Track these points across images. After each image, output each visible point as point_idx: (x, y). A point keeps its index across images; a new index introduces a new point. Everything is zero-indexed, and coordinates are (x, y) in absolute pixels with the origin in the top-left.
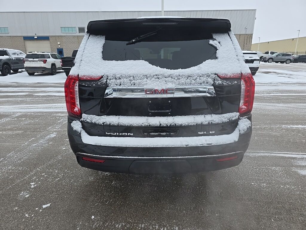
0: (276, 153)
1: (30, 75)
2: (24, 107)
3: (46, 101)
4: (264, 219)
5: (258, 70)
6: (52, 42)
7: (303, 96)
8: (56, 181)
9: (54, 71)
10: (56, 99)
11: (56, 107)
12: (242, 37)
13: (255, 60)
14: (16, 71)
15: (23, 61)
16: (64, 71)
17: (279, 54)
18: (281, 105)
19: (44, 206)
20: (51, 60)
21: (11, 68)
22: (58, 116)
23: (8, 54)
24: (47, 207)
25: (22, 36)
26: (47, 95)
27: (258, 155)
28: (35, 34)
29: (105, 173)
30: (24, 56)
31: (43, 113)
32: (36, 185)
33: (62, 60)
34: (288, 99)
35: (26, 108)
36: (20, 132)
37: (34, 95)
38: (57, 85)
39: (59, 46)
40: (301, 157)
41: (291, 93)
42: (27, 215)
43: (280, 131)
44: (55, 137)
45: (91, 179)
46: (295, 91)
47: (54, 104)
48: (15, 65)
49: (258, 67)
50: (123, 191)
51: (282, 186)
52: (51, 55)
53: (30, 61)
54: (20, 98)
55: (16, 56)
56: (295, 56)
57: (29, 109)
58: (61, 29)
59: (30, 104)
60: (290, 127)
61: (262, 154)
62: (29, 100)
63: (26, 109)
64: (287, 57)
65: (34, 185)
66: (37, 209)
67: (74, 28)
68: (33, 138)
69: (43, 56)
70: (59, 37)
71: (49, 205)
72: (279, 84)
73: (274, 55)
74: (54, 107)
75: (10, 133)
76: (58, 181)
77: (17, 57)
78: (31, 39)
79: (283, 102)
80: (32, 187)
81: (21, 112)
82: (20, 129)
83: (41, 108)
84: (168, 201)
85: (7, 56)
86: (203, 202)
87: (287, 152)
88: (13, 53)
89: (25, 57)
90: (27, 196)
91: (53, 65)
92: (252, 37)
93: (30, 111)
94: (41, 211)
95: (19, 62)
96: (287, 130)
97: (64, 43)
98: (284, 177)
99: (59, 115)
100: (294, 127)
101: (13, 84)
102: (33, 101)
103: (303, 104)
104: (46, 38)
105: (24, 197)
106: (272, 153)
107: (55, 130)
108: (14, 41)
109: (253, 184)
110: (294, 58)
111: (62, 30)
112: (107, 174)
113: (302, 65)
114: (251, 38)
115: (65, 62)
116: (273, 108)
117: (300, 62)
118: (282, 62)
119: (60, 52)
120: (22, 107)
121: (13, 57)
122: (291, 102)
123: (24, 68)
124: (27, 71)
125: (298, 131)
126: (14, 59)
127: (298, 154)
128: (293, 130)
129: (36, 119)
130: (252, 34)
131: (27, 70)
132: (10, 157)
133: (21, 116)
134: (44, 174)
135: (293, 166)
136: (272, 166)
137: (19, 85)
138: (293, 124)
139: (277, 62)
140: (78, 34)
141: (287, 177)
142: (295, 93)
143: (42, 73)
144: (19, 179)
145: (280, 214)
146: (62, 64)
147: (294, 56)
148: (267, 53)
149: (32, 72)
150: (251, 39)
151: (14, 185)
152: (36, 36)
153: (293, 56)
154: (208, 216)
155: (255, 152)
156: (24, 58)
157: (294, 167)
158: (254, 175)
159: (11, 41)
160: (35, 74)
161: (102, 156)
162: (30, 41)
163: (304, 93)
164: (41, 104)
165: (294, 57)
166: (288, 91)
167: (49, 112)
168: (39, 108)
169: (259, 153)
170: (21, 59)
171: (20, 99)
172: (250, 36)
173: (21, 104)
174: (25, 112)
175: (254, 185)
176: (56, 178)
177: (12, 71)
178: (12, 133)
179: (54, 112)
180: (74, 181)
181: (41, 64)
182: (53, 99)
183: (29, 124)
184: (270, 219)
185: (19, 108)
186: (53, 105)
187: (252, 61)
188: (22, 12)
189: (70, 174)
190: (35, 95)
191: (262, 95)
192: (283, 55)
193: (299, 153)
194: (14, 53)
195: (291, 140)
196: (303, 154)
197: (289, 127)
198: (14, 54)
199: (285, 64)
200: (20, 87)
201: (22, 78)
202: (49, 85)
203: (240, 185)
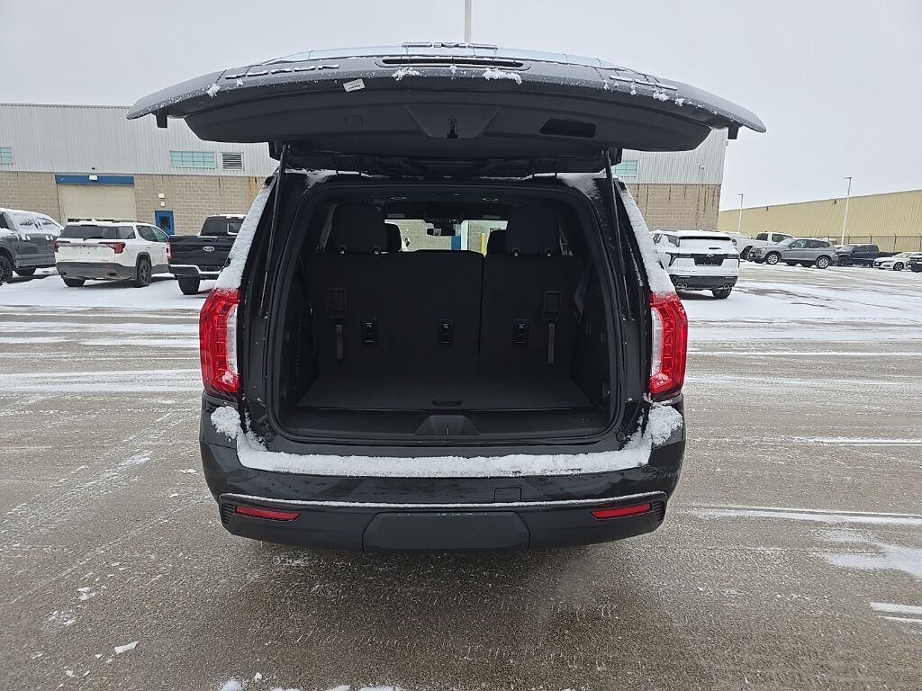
0: (770, 510)
1: (70, 286)
2: (53, 378)
3: (120, 361)
4: (724, 678)
5: (736, 285)
6: (140, 192)
7: (859, 358)
8: (152, 584)
9: (144, 274)
10: (148, 356)
11: (150, 378)
12: (690, 192)
13: (726, 256)
14: (27, 274)
15: (54, 245)
16: (173, 275)
17: (796, 241)
18: (795, 382)
19: (119, 650)
20: (137, 245)
21: (12, 264)
22: (155, 406)
23: (9, 223)
24: (126, 652)
25: (51, 173)
26: (123, 345)
27: (720, 514)
28: (93, 169)
29: (293, 562)
30: (55, 231)
31: (110, 394)
32: (93, 594)
33: (171, 245)
34: (816, 365)
35: (56, 380)
36: (43, 448)
37: (82, 343)
38: (152, 316)
39: (163, 204)
40: (836, 521)
41: (824, 350)
42: (69, 673)
43: (786, 451)
44: (146, 463)
45: (254, 576)
46: (836, 344)
47: (145, 372)
48: (25, 256)
49: (736, 277)
50: (344, 608)
51: (779, 596)
52: (139, 230)
53: (74, 246)
54: (42, 351)
55: (33, 231)
56: (844, 248)
57: (68, 386)
58: (172, 156)
59: (70, 370)
60: (815, 442)
61: (733, 514)
62: (67, 358)
63: (60, 383)
64: (820, 251)
65: (88, 593)
66: (98, 656)
67: (211, 155)
68: (83, 467)
69: (114, 233)
70: (164, 177)
71: (132, 645)
72: (794, 324)
73: (784, 243)
74: (144, 380)
75: (14, 450)
76: (159, 582)
77: (35, 234)
78: (80, 181)
79: (801, 375)
80: (84, 597)
81: (43, 393)
82: (42, 441)
83: (104, 382)
84: (468, 635)
85: (5, 229)
86: (564, 635)
87: (801, 507)
88: (23, 221)
89: (58, 234)
90: (69, 622)
91: (144, 258)
92: (719, 193)
93: (72, 390)
94: (109, 661)
95: (38, 247)
96: (806, 449)
97: (178, 194)
98: (786, 571)
99: (160, 401)
100: (825, 441)
101: (19, 312)
102: (79, 361)
103: (856, 382)
104: (127, 181)
105: (60, 625)
106: (759, 510)
107: (146, 443)
108: (24, 186)
109: (701, 589)
110: (838, 253)
111: (174, 158)
112: (298, 566)
113: (863, 274)
114: (716, 194)
115: (179, 250)
116: (774, 390)
117: (858, 262)
118: (807, 264)
119: (165, 220)
120: (45, 378)
121: (24, 233)
122: (822, 375)
123: (54, 265)
124: (62, 274)
125: (835, 451)
126: (24, 239)
127: (829, 514)
128: (820, 450)
129: (89, 414)
130: (720, 185)
131: (64, 270)
132: (15, 519)
133: (46, 405)
134: (118, 564)
135: (813, 544)
136: (757, 543)
137: (35, 315)
138: (822, 434)
139: (792, 263)
140: (221, 171)
141: (795, 573)
142: (838, 351)
143: (108, 279)
144: (46, 578)
145: (768, 664)
146: (169, 254)
147: (839, 248)
148: (763, 237)
149: (76, 278)
150: (716, 198)
151: (30, 595)
152: (93, 174)
153: (838, 246)
154: (576, 671)
155: (713, 507)
156: (55, 238)
157: (816, 546)
158: (707, 566)
159: (19, 187)
160: (87, 282)
161: (292, 502)
162: (74, 188)
163: (861, 351)
164: (105, 369)
165: (839, 251)
166: (818, 344)
167: (130, 393)
168: (98, 382)
169: (724, 508)
170: (48, 239)
171: (41, 355)
172: (715, 191)
173: (43, 368)
174: (55, 393)
175: (705, 592)
176: (153, 574)
177: (15, 274)
178: (18, 452)
179: (146, 393)
180: (206, 584)
181: (106, 255)
182: (141, 357)
183: (70, 428)
184: (741, 678)
185: (38, 381)
186: (141, 372)
187: (717, 260)
188: (57, 106)
189: (192, 563)
190: (86, 343)
191: (746, 353)
192: (809, 244)
193: (831, 511)
194: (26, 223)
195: (815, 476)
196: (843, 514)
197: (812, 441)
198: (28, 224)
199: (813, 270)
200: (42, 321)
201: (46, 293)
202: (129, 315)
203: (667, 592)
